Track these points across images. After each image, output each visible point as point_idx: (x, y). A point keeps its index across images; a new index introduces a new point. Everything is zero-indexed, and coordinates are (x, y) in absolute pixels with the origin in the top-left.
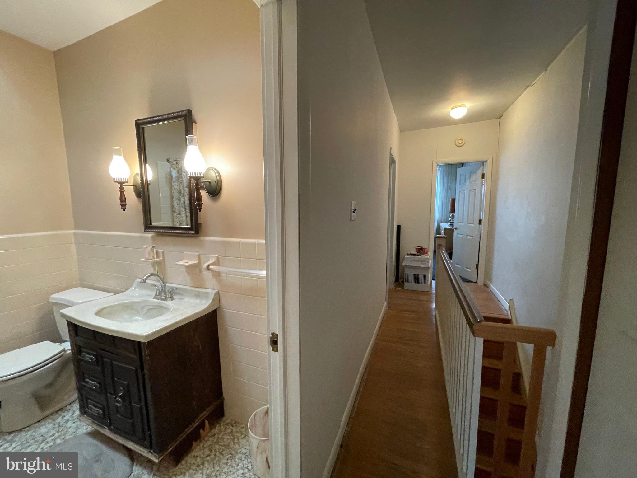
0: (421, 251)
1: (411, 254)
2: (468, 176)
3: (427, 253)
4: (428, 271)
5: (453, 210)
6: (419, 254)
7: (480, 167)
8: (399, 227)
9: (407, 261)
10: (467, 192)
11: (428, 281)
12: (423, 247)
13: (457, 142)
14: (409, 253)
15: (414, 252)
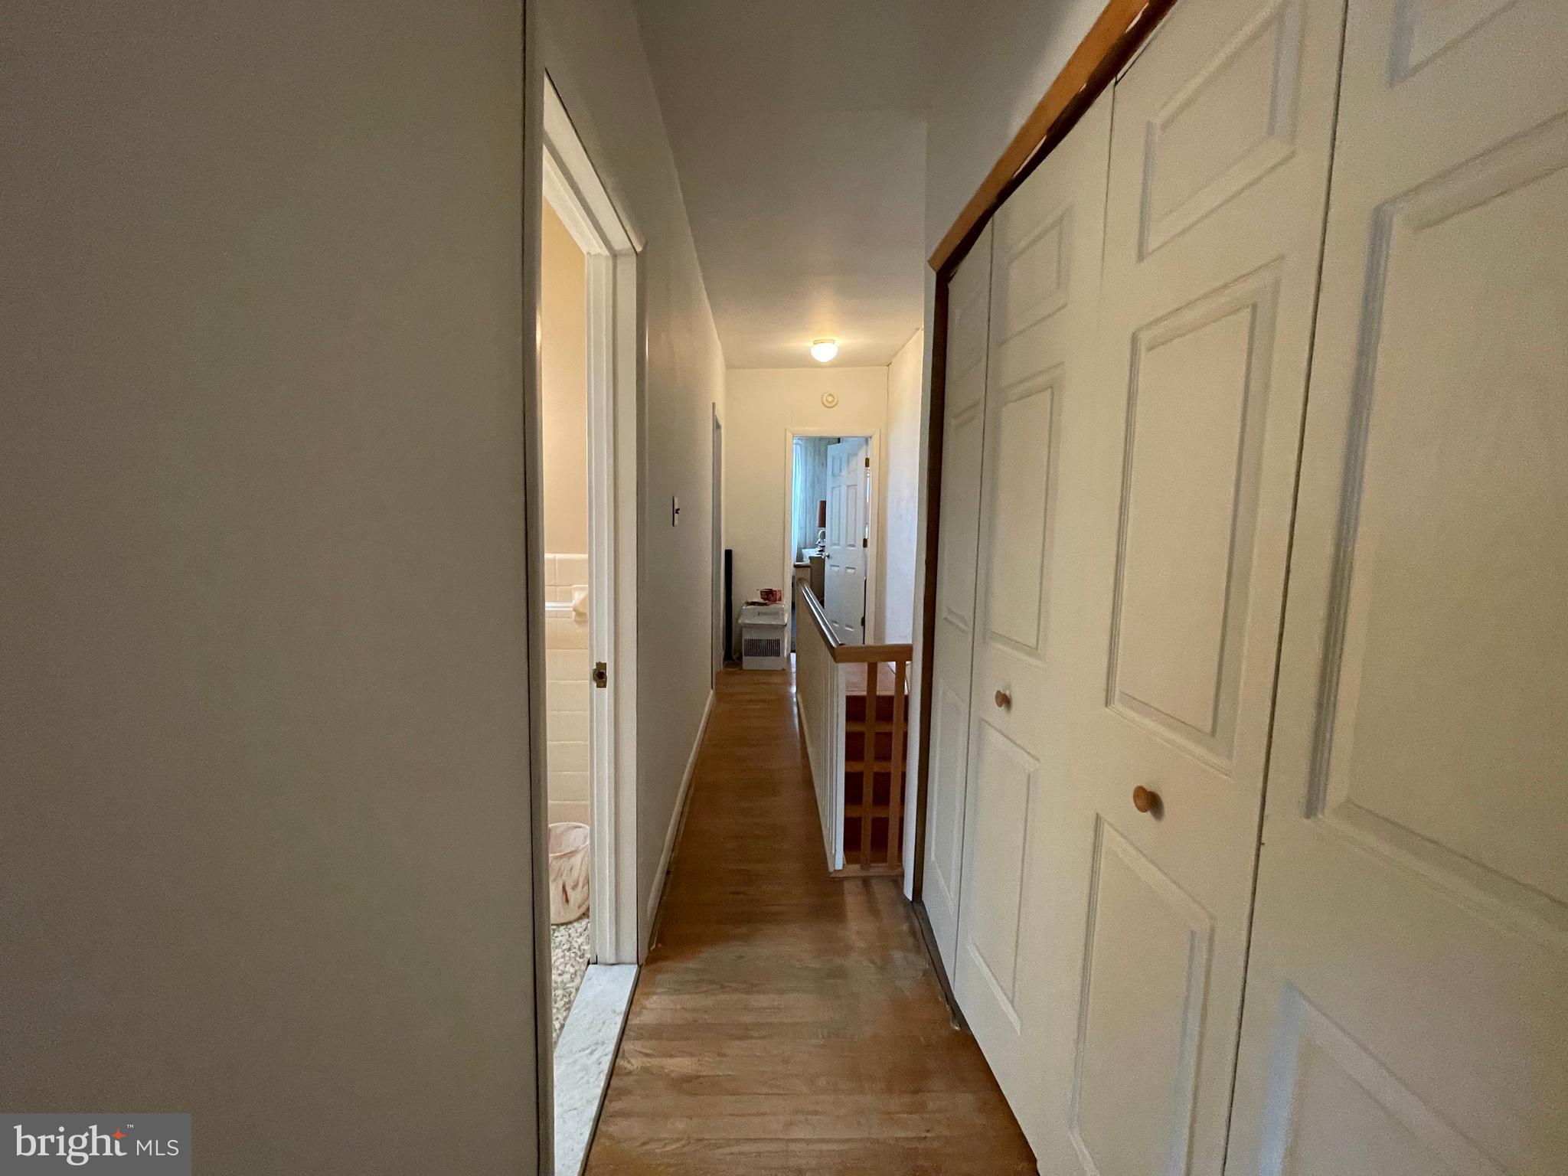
0: (770, 596)
1: (753, 603)
2: (844, 460)
3: (780, 600)
4: (783, 631)
5: (823, 524)
6: (767, 601)
7: (862, 447)
8: (729, 554)
9: (747, 617)
10: (844, 488)
11: (783, 650)
12: (774, 589)
13: (824, 399)
14: (750, 601)
15: (758, 599)
